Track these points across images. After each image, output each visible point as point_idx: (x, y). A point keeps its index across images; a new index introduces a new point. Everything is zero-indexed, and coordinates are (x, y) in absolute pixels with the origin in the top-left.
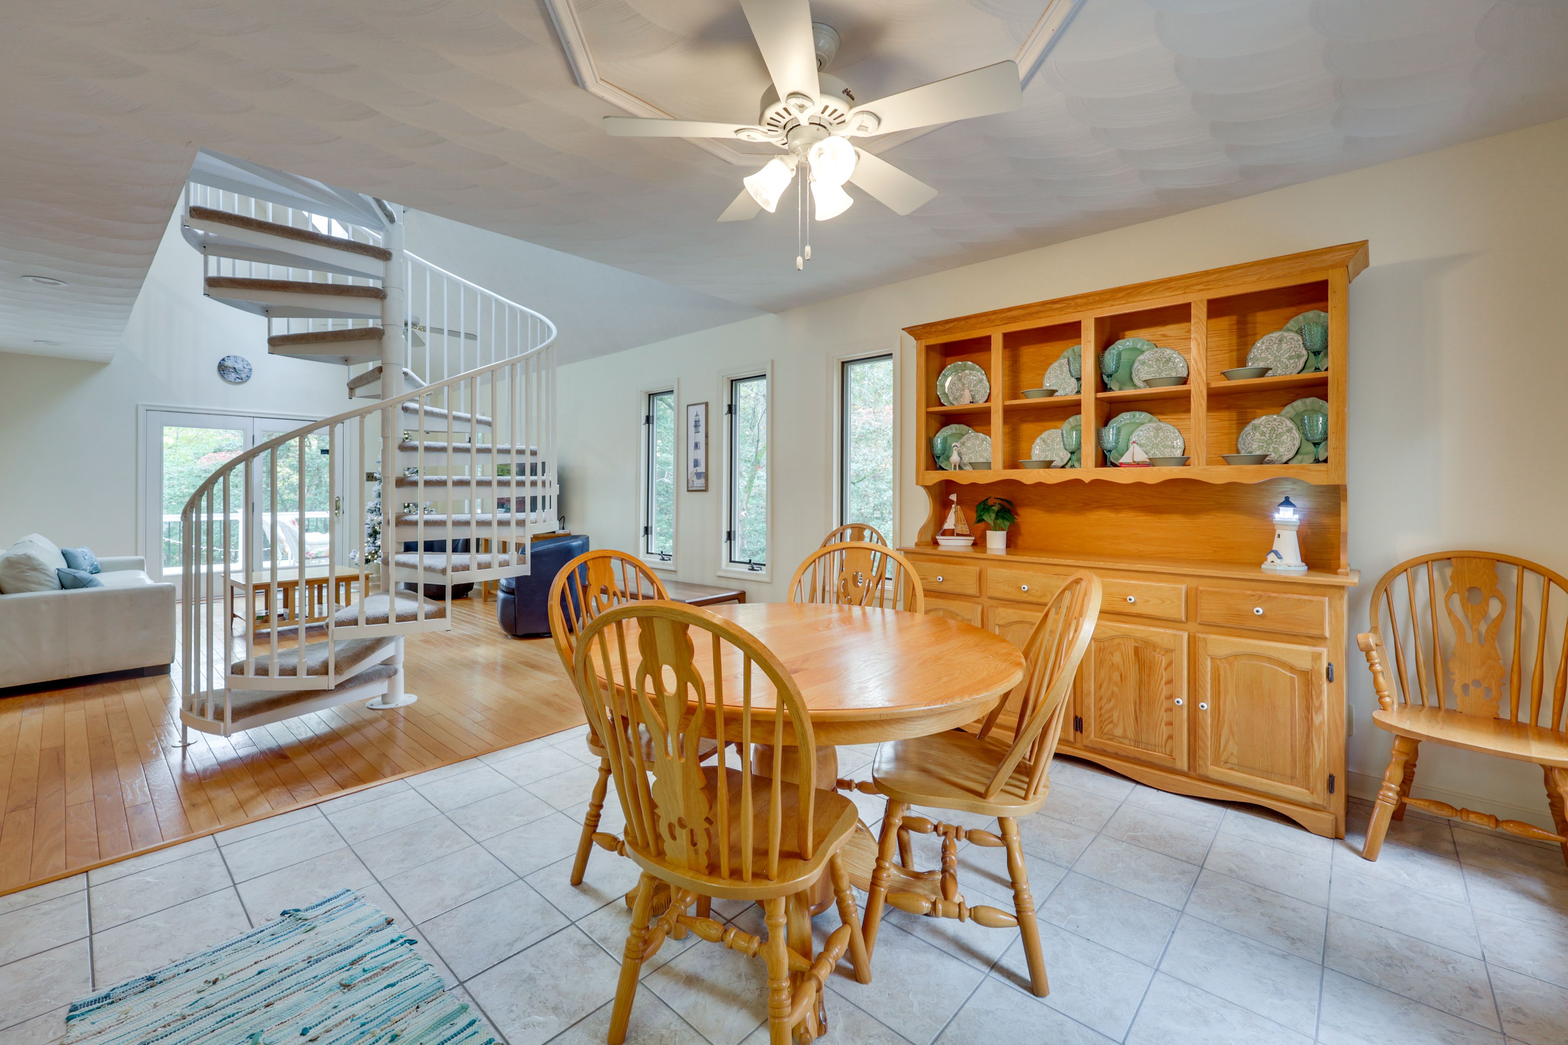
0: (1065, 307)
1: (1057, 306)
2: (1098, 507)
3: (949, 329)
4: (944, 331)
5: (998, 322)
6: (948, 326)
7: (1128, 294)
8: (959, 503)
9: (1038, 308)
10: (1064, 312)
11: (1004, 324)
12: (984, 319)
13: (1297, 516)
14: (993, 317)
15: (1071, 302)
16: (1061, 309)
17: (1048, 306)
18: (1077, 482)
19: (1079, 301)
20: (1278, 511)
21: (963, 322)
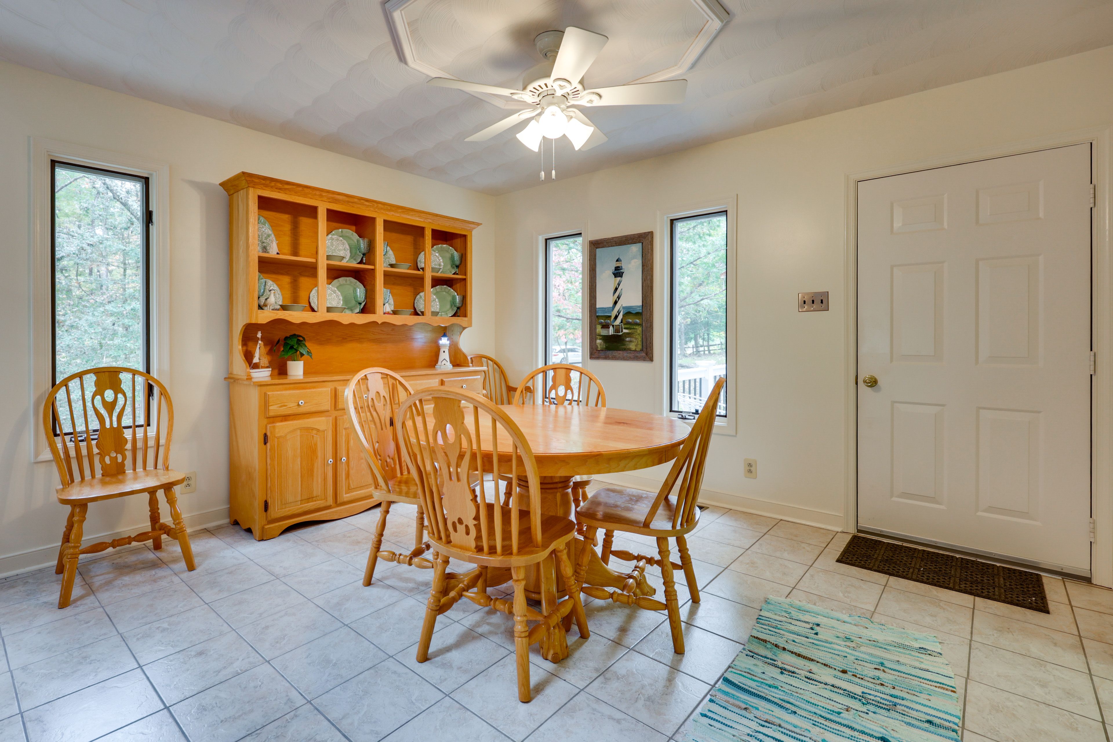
0: (370, 206)
1: (367, 203)
2: (351, 340)
3: (286, 189)
4: (280, 189)
5: (325, 199)
6: (286, 187)
7: (403, 212)
8: (262, 339)
9: (356, 200)
10: (368, 209)
11: (329, 202)
12: (318, 193)
13: (448, 342)
14: (324, 194)
15: (375, 204)
16: (368, 206)
17: (362, 201)
18: (375, 323)
19: (380, 205)
20: (441, 339)
21: (300, 189)
